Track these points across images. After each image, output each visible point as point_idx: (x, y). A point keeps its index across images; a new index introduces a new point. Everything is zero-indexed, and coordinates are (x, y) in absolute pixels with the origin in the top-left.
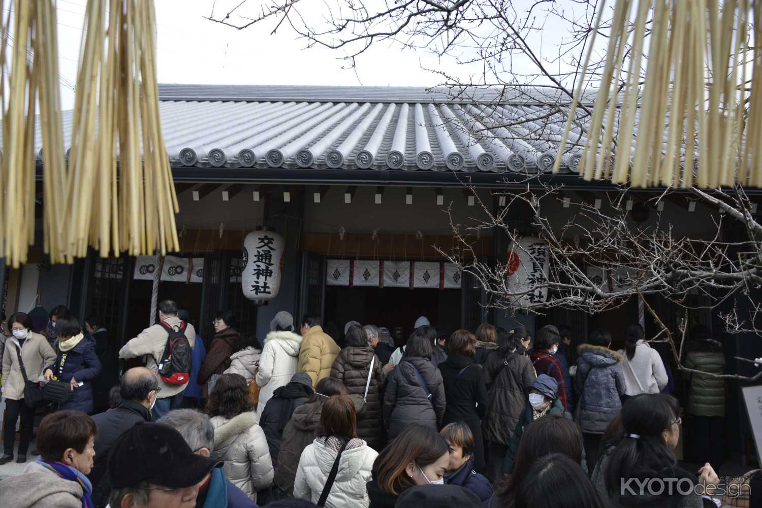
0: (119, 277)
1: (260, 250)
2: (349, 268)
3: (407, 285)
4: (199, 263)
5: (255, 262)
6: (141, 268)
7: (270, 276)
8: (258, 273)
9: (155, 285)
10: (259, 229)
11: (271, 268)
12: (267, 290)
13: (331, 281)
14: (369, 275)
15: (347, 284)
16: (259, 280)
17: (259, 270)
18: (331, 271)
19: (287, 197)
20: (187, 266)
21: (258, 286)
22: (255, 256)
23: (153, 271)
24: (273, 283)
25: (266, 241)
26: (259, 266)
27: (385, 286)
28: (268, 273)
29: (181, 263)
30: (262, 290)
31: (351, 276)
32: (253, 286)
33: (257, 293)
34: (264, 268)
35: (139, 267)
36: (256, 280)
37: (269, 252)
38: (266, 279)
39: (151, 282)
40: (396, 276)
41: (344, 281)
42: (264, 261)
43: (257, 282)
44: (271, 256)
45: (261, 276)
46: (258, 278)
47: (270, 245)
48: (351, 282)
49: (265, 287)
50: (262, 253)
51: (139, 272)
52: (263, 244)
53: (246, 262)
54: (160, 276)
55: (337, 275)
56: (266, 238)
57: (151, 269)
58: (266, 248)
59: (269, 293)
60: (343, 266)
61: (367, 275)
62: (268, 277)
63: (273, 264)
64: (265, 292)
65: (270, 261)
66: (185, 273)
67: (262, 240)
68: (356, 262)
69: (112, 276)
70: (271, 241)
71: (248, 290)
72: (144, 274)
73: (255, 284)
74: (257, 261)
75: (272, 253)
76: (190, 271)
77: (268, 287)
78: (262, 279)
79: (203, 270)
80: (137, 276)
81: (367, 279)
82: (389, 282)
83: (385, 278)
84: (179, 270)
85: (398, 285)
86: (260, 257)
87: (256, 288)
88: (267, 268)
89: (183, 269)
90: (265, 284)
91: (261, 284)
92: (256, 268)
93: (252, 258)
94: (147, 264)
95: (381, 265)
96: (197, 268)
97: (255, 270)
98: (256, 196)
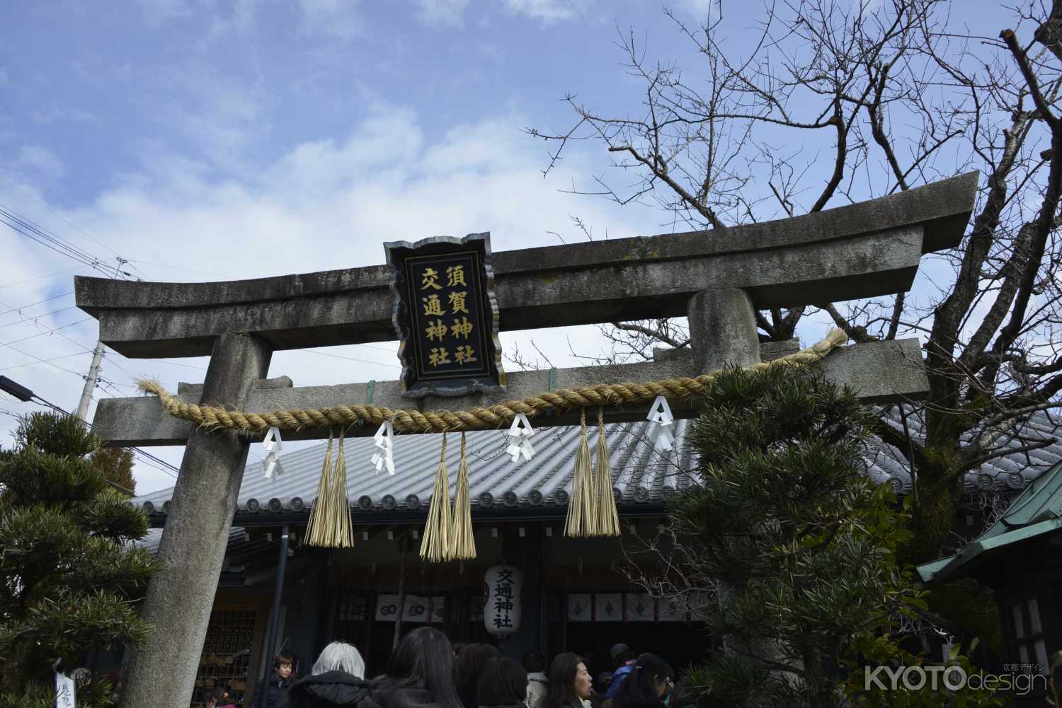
0: (362, 618)
1: (500, 583)
2: (590, 603)
3: (652, 619)
4: (439, 602)
5: (496, 596)
6: (382, 609)
7: (511, 609)
8: (499, 606)
9: (397, 626)
10: (498, 563)
11: (511, 601)
12: (509, 623)
13: (573, 617)
14: (612, 609)
15: (589, 619)
16: (501, 614)
17: (500, 603)
18: (572, 607)
19: (522, 533)
20: (426, 606)
21: (500, 619)
22: (496, 589)
23: (394, 612)
24: (514, 616)
25: (505, 575)
26: (500, 600)
27: (628, 620)
28: (508, 606)
29: (420, 603)
30: (504, 623)
31: (593, 611)
32: (495, 620)
33: (499, 627)
34: (505, 601)
35: (381, 607)
36: (497, 613)
37: (509, 585)
38: (507, 612)
39: (394, 623)
40: (640, 609)
41: (586, 617)
42: (504, 594)
43: (499, 616)
44: (510, 589)
45: (502, 609)
46: (499, 611)
47: (509, 578)
48: (593, 617)
49: (507, 620)
50: (502, 586)
51: (381, 614)
52: (502, 577)
53: (488, 596)
54: (401, 617)
55: (578, 611)
56: (505, 571)
57: (392, 609)
58: (505, 581)
59: (511, 626)
60: (583, 600)
61: (609, 609)
62: (509, 610)
63: (513, 597)
64: (506, 625)
65: (510, 594)
66: (426, 613)
67: (501, 574)
68: (597, 595)
69: (356, 617)
70: (510, 574)
71: (490, 624)
72: (385, 615)
73: (496, 618)
74: (499, 594)
75: (512, 586)
76: (431, 610)
77: (510, 621)
78: (503, 612)
79: (444, 609)
80: (379, 617)
81: (609, 614)
82: (632, 616)
83: (628, 612)
84: (420, 610)
85: (642, 619)
86: (500, 591)
87: (498, 622)
88: (507, 600)
89: (423, 609)
90: (507, 617)
91: (503, 617)
92: (497, 601)
93: (493, 592)
94: (388, 605)
95: (624, 600)
96: (437, 607)
97: (496, 604)
98: (495, 533)
